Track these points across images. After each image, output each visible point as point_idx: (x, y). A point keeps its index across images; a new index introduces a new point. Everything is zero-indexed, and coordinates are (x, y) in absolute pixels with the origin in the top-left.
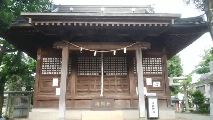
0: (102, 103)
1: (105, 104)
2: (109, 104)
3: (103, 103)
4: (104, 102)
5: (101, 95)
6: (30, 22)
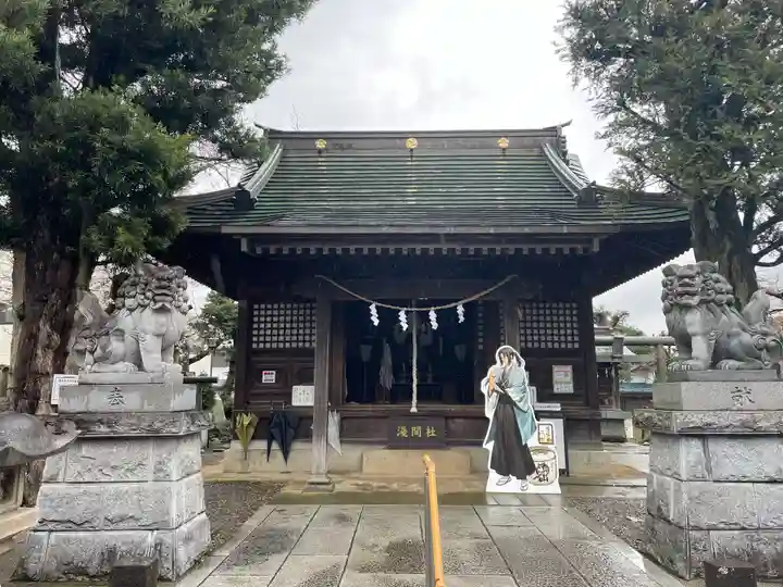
0: (413, 429)
1: (424, 431)
2: (433, 431)
3: (417, 431)
4: (420, 428)
5: (414, 410)
6: (244, 248)
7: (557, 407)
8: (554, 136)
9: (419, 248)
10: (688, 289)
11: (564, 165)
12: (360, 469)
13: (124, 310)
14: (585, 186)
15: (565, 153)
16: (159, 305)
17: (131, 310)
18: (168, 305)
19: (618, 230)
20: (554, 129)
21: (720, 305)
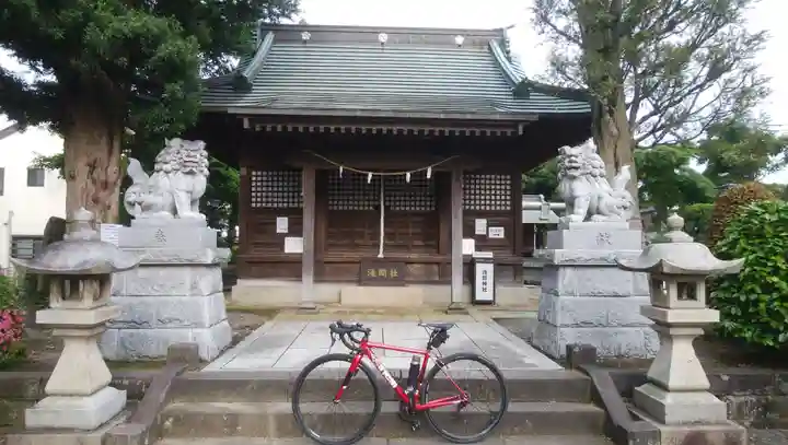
0: (380, 271)
1: (388, 273)
2: (396, 273)
3: (382, 272)
4: (385, 270)
5: (381, 256)
6: (246, 125)
7: (489, 255)
8: (500, 36)
9: (385, 129)
10: (574, 165)
11: (507, 63)
12: (340, 301)
13: (162, 173)
14: (520, 80)
15: (508, 52)
16: (188, 169)
17: (167, 172)
18: (194, 169)
19: (535, 118)
20: (501, 30)
21: (595, 176)
